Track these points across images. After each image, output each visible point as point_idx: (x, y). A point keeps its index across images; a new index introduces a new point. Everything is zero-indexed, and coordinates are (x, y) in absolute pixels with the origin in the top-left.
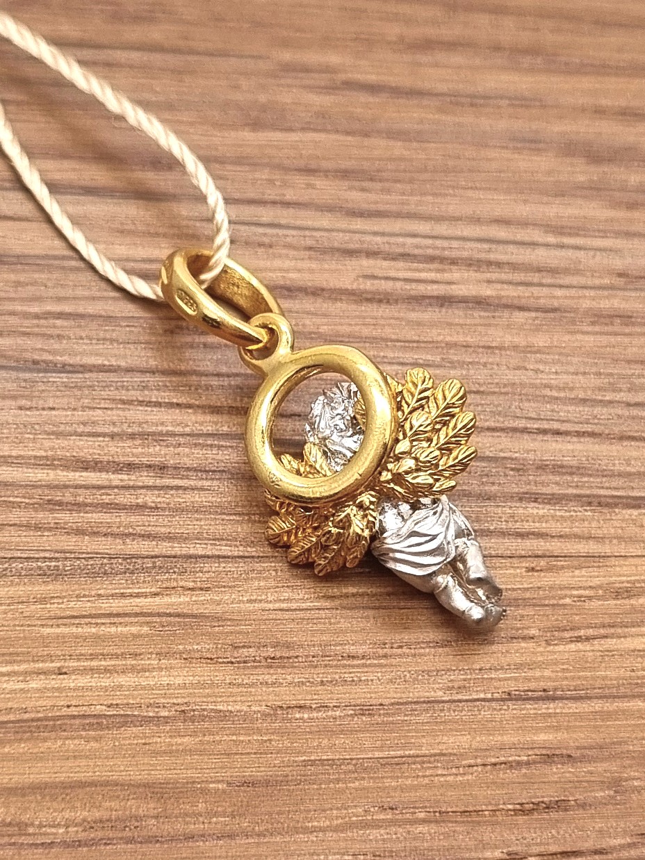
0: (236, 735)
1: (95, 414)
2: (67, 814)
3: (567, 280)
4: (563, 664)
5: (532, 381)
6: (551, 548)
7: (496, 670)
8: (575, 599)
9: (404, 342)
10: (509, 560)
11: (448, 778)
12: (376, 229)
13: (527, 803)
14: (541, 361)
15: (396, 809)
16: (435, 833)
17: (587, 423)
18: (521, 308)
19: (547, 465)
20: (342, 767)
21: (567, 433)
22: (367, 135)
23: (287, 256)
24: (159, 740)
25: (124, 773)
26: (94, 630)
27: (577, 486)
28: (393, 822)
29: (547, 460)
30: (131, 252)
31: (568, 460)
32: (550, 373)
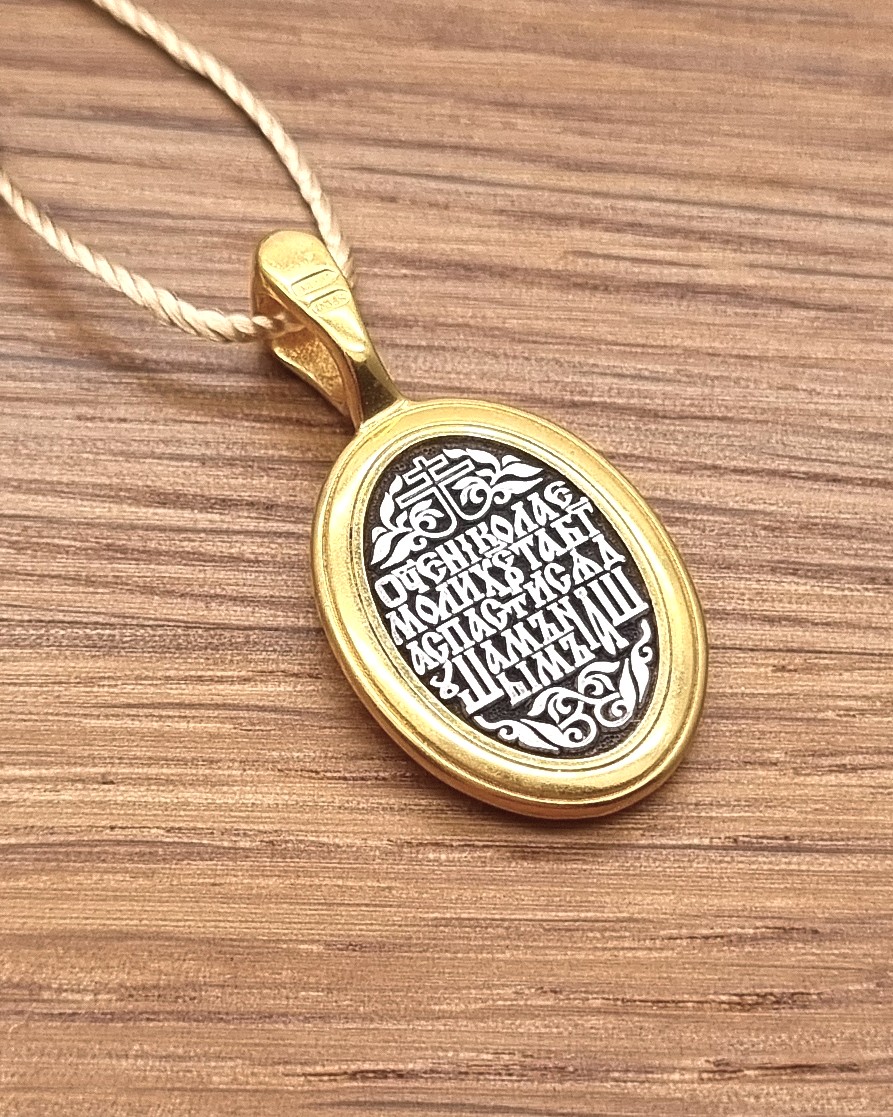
0: (342, 878)
1: (182, 429)
2: (98, 976)
3: (867, 267)
4: (818, 801)
5: (802, 406)
6: (811, 639)
7: (720, 806)
8: (842, 712)
9: (624, 345)
10: (751, 654)
11: (640, 954)
12: (596, 187)
13: (749, 995)
14: (818, 379)
15: (561, 992)
16: (614, 1028)
17: (877, 468)
18: (795, 305)
19: (816, 524)
20: (489, 930)
21: (848, 481)
22: (595, 57)
23: (468, 221)
24: (234, 879)
25: (180, 924)
26: (156, 725)
27: (856, 555)
28: (553, 1010)
29: (816, 517)
30: (250, 210)
31: (846, 519)
32: (829, 396)
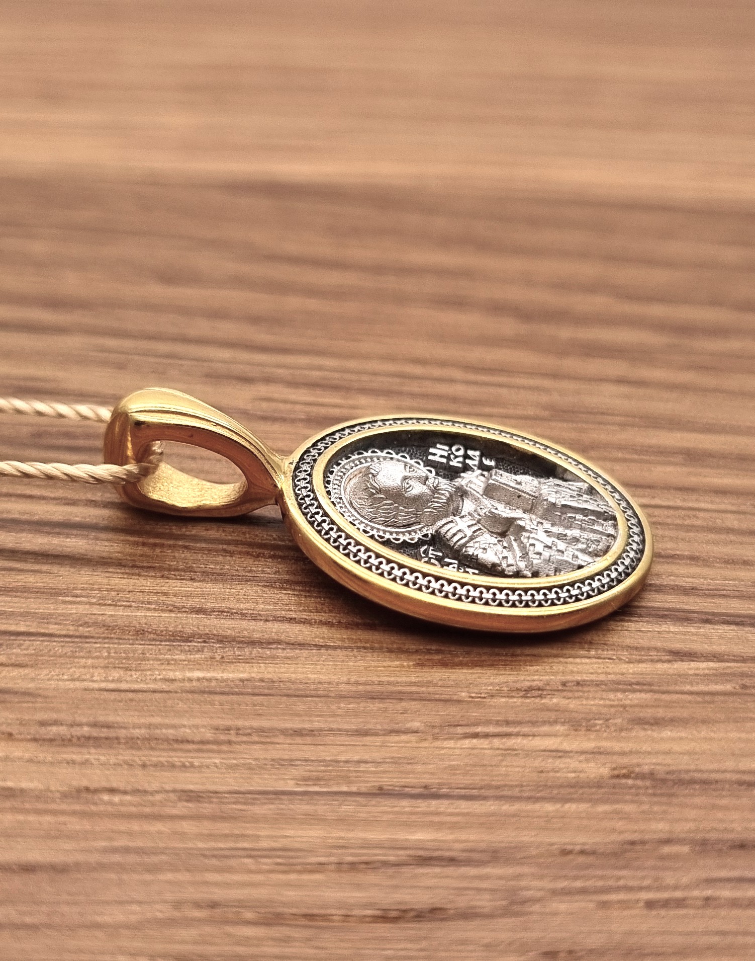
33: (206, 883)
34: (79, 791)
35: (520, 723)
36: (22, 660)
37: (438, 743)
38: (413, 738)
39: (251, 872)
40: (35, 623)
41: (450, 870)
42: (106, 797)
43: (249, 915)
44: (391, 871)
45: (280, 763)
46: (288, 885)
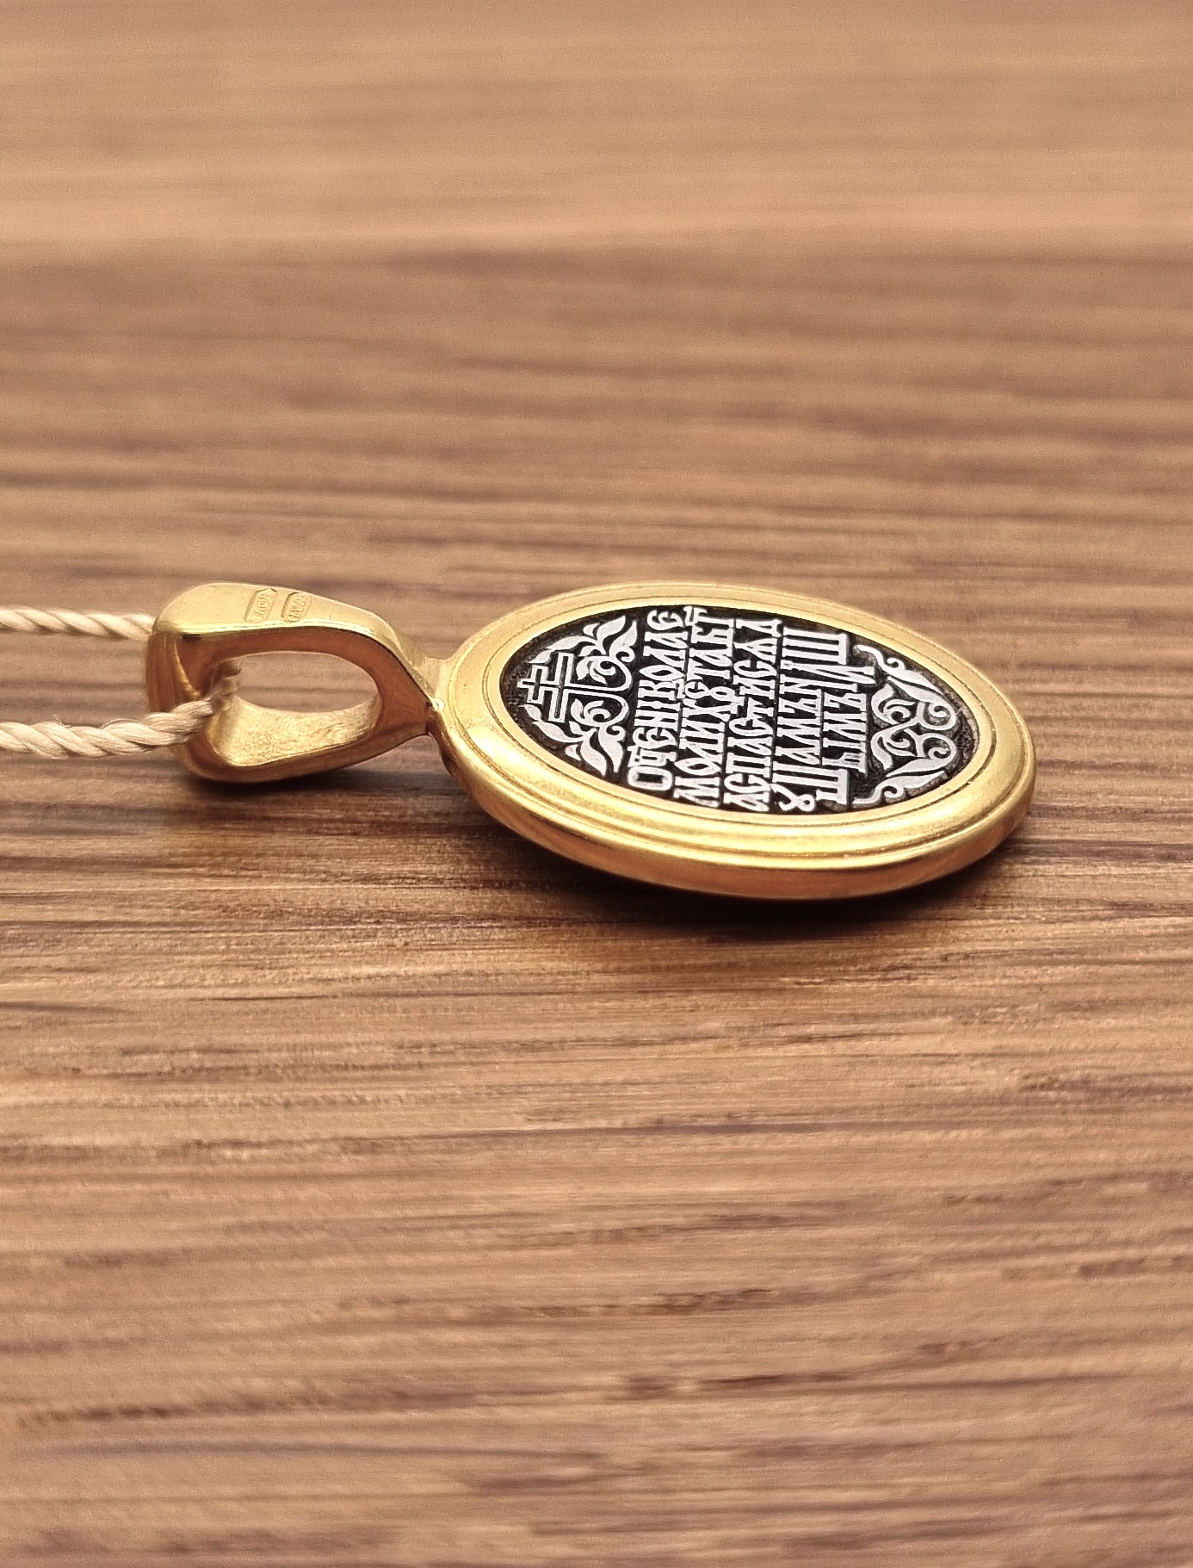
33: (389, 1269)
34: (186, 1146)
35: (876, 1017)
36: (92, 961)
37: (750, 1052)
38: (710, 1044)
39: (456, 1249)
40: (111, 907)
41: (771, 1234)
42: (228, 1153)
43: (457, 1312)
44: (678, 1238)
45: (501, 1092)
46: (520, 1266)
